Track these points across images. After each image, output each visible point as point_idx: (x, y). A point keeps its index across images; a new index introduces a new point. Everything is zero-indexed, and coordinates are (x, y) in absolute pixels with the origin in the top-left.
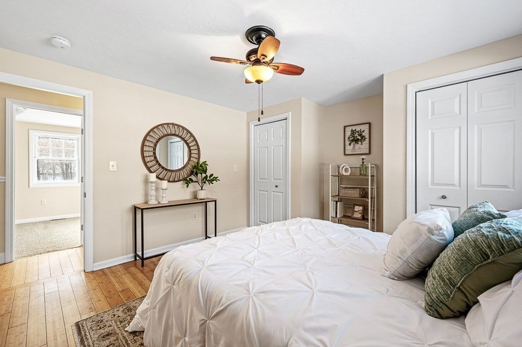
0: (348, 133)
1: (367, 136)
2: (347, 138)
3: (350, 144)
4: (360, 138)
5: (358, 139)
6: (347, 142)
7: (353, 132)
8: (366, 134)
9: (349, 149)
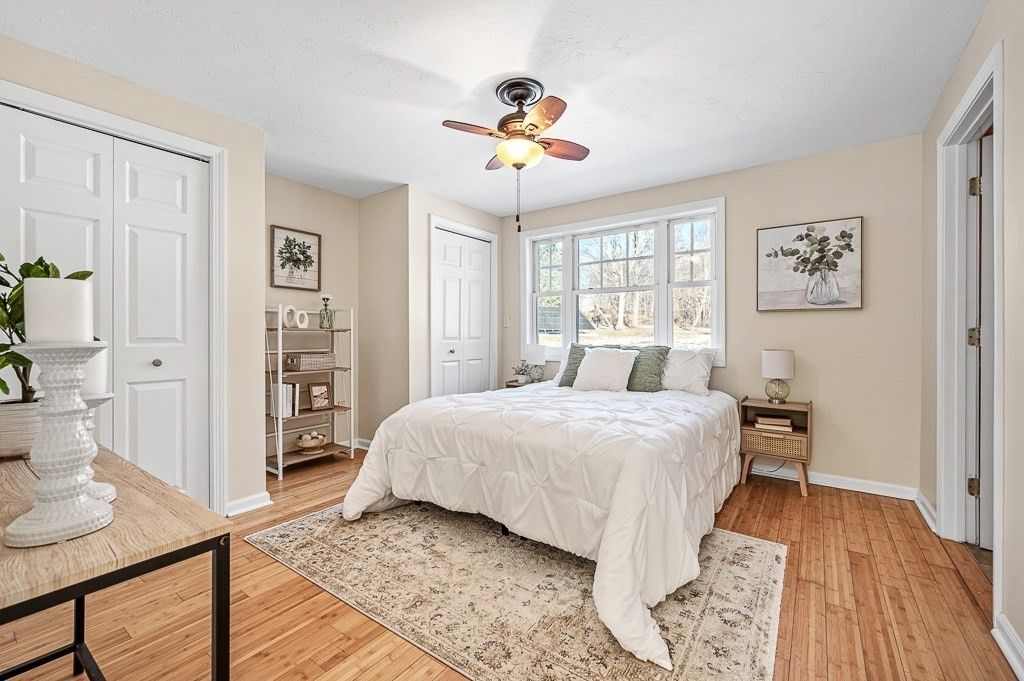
0: (280, 244)
1: (315, 258)
2: (276, 251)
3: (283, 266)
4: (302, 258)
5: (299, 259)
6: (278, 261)
7: (289, 243)
8: (313, 253)
9: (282, 275)
